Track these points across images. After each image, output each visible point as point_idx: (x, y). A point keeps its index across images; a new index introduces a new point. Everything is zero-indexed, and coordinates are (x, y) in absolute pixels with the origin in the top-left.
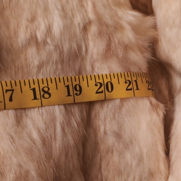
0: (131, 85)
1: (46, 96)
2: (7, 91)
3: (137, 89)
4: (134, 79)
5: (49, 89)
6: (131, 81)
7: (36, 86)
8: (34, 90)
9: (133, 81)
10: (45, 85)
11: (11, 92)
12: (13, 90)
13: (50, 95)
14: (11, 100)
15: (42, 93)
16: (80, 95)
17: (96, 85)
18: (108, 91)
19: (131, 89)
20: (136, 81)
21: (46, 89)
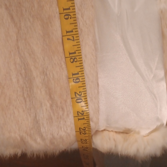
0: (81, 115)
1: (72, 60)
2: (73, 37)
3: (79, 119)
4: (85, 117)
5: (76, 62)
6: (84, 115)
7: (77, 54)
8: (75, 53)
9: (84, 116)
10: (78, 60)
11: (73, 40)
12: (74, 40)
13: (72, 62)
14: (68, 39)
15: (73, 58)
16: (73, 82)
17: (80, 92)
18: (76, 100)
19: (78, 115)
20: (84, 119)
21: (76, 60)
